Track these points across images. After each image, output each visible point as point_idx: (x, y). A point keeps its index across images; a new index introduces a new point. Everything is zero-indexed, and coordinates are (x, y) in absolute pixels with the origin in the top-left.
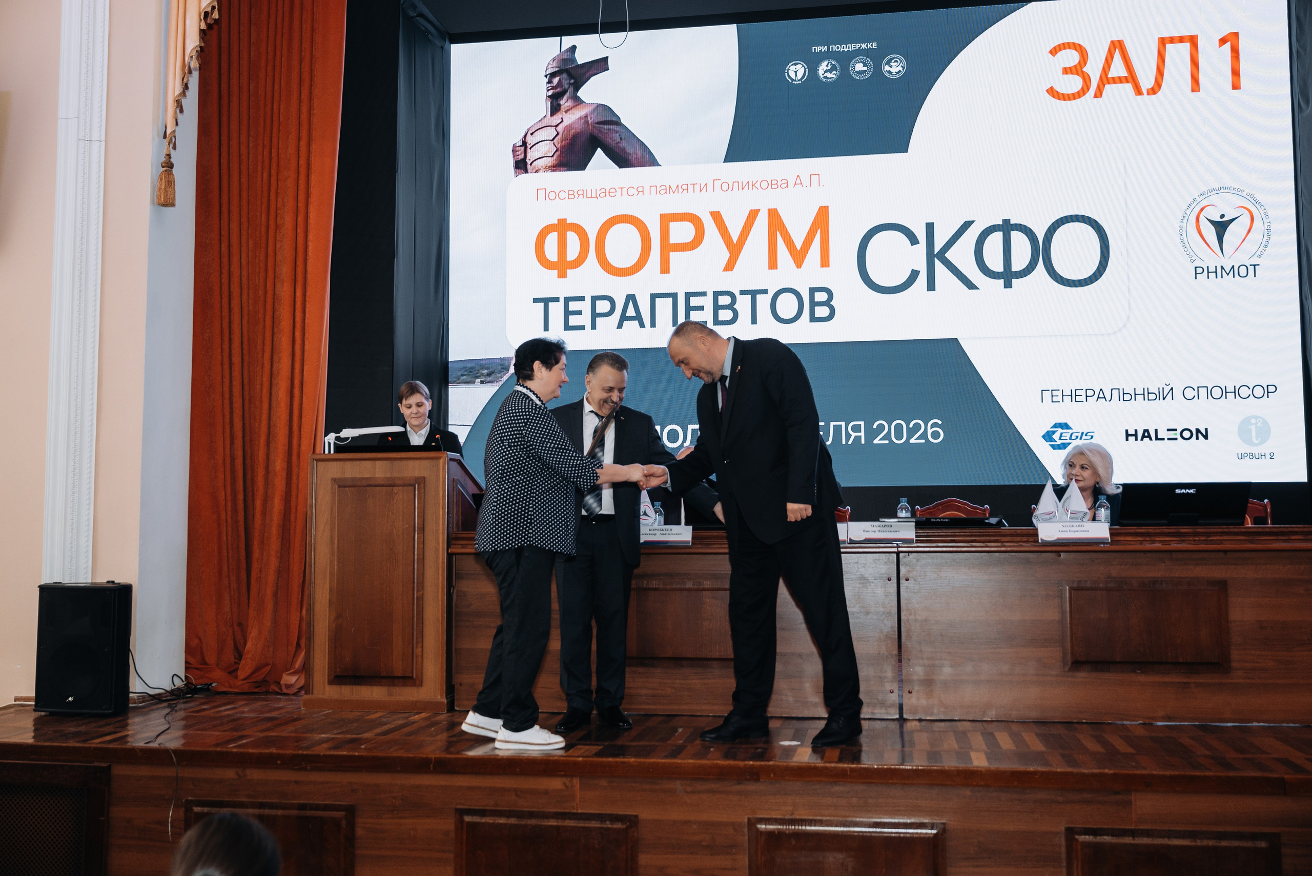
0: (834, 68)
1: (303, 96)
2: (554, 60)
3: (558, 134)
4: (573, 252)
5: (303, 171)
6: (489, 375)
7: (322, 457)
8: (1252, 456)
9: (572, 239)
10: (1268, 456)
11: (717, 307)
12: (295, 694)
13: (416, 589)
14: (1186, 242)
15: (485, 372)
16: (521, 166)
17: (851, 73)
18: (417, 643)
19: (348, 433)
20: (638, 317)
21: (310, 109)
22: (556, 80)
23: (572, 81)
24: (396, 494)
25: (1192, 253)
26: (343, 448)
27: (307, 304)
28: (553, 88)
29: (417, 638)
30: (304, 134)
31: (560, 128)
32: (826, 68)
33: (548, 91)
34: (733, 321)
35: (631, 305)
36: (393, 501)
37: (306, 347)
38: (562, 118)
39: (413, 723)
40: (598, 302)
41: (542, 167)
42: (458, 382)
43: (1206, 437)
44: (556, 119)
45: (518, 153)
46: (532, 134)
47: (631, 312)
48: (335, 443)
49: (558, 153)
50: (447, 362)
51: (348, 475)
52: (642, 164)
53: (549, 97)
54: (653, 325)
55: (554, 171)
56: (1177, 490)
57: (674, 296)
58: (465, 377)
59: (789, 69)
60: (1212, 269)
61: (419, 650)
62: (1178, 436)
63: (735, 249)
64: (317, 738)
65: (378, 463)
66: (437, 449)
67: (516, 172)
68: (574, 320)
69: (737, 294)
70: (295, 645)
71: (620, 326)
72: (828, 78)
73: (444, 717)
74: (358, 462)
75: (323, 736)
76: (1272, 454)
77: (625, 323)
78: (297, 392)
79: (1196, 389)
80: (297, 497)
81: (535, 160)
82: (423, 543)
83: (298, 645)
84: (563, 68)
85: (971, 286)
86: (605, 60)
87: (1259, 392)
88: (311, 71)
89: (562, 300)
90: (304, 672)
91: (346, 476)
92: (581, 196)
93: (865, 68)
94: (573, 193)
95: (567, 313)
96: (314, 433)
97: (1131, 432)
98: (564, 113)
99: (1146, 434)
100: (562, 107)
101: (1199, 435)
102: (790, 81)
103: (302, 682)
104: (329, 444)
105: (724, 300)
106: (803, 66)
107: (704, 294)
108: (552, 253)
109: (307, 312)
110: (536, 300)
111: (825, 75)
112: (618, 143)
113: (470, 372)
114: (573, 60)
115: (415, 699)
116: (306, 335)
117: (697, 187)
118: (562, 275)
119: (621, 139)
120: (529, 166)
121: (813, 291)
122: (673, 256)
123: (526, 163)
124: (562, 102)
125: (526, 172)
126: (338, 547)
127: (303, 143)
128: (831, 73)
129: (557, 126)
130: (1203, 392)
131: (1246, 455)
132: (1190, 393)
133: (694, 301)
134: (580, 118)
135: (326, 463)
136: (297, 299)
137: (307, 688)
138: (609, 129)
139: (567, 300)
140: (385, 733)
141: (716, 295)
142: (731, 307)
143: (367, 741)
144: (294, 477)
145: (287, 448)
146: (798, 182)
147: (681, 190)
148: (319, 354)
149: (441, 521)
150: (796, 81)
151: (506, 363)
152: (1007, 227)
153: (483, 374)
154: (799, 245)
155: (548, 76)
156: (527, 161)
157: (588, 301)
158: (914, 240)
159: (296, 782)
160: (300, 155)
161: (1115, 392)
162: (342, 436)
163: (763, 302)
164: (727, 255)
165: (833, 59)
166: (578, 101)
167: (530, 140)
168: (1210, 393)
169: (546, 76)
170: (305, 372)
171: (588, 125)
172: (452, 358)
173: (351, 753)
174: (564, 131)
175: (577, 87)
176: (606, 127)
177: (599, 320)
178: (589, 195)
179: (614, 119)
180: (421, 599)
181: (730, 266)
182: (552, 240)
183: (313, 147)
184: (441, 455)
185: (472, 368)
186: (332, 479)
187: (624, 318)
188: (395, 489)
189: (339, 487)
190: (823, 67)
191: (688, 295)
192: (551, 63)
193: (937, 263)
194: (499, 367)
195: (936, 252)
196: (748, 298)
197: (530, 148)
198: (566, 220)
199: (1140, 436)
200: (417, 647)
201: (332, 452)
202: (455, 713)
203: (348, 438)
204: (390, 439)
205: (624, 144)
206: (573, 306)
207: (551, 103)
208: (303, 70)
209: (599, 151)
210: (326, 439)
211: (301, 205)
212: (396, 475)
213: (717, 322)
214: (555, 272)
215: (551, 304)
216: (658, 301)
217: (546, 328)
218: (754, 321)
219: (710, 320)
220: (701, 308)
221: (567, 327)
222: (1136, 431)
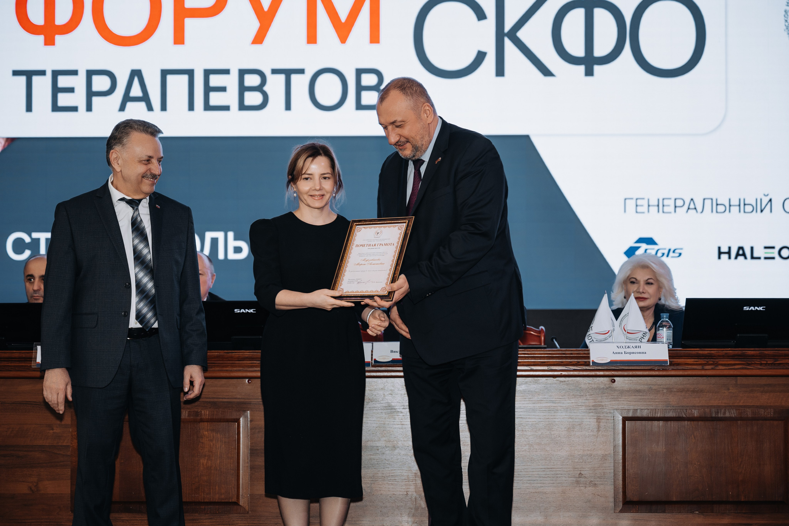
4: (63, 14)
11: (243, 89)
20: (145, 98)
34: (263, 106)
35: (136, 81)
40: (95, 78)
47: (136, 91)
54: (164, 107)
56: (745, 307)
57: (190, 73)
62: (776, 255)
63: (266, 17)
68: (64, 100)
69: (268, 73)
71: (122, 108)
77: (129, 103)
85: (546, 72)
89: (49, 73)
95: (56, 90)
97: (724, 249)
99: (741, 252)
105: (252, 80)
107: (226, 72)
108: (36, 14)
110: (16, 73)
118: (49, 42)
121: (359, 72)
122: (189, 23)
133: (215, 80)
139: (56, 74)
141: (242, 73)
142: (260, 89)
154: (343, 16)
157: (82, 76)
158: (481, 14)
161: (708, 203)
163: (300, 84)
164: (255, 24)
177: (95, 100)
181: (259, 39)
187: (127, 98)
191: (208, 73)
193: (508, 44)
195: (506, 31)
196: (282, 78)
199: (733, 253)
206: (63, 81)
213: (242, 107)
214: (41, 38)
215: (35, 79)
216: (170, 78)
217: (29, 108)
218: (288, 107)
219: (234, 104)
220: (223, 89)
221: (56, 108)
222: (730, 248)
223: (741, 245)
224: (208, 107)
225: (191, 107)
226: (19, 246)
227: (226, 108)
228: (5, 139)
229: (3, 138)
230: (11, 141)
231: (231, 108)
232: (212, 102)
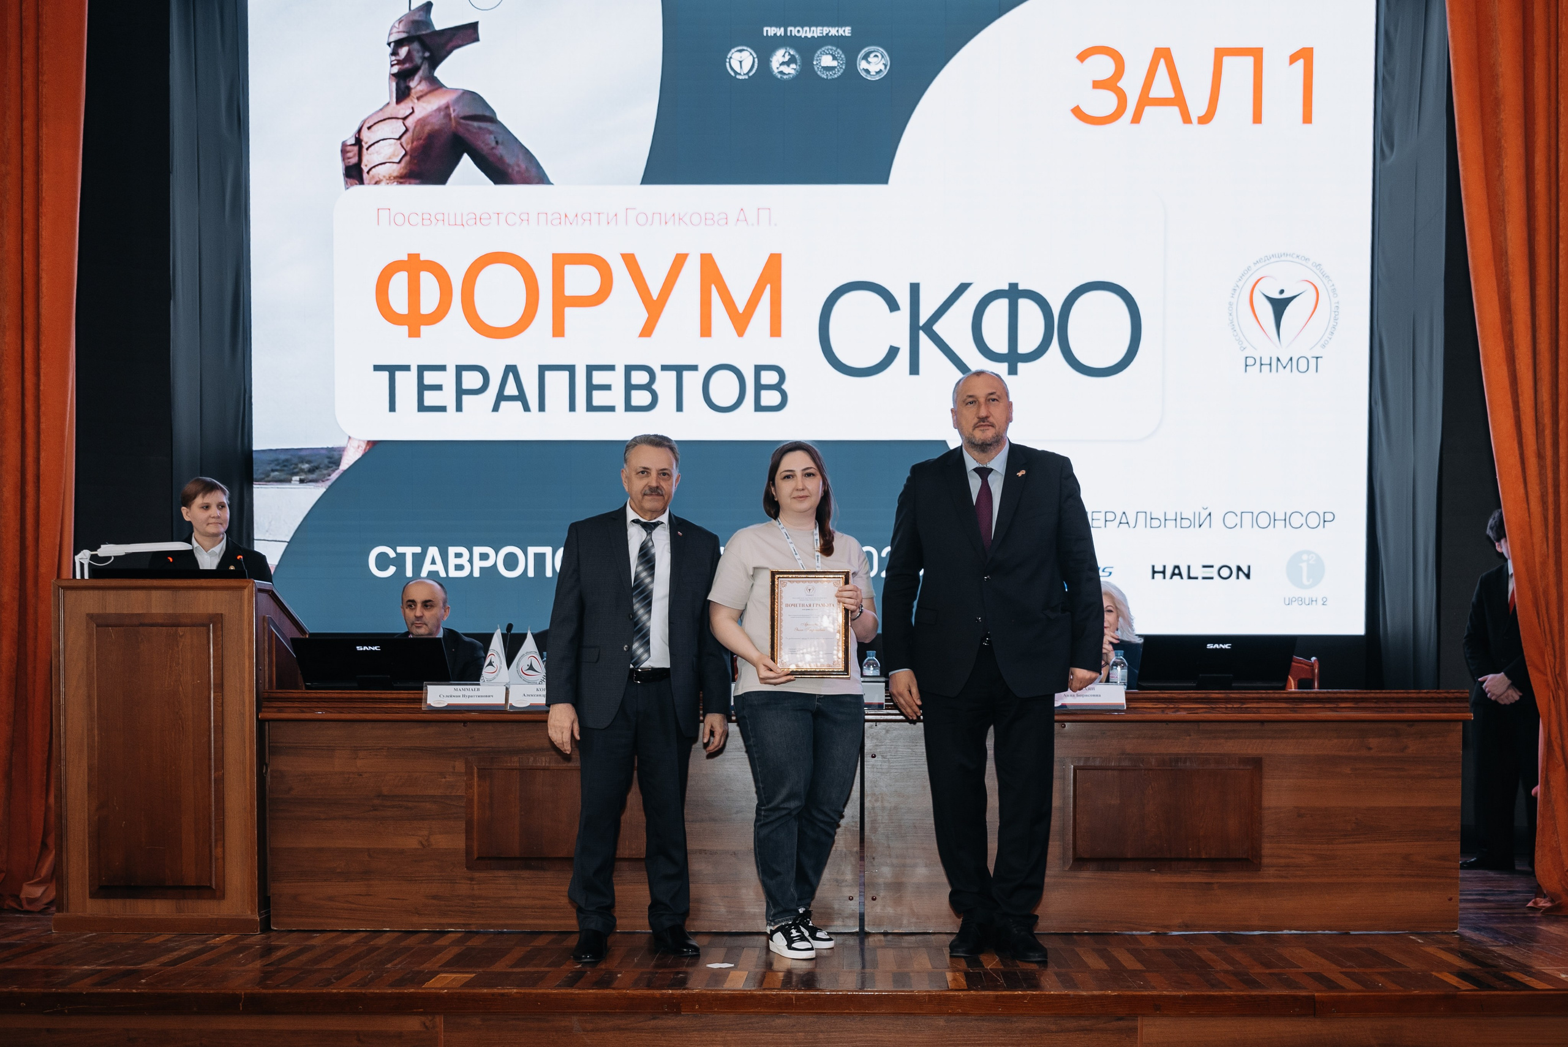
0: (792, 60)
1: (25, 54)
2: (400, 21)
3: (407, 130)
4: (429, 302)
5: (29, 165)
6: (311, 471)
7: (72, 583)
8: (1301, 601)
9: (428, 283)
10: (1320, 602)
11: (629, 387)
12: (40, 912)
13: (213, 767)
14: (1235, 323)
15: (306, 466)
16: (354, 173)
17: (816, 69)
18: (216, 841)
19: (108, 550)
20: (521, 397)
21: (38, 73)
22: (403, 51)
23: (427, 54)
24: (181, 637)
25: (1242, 338)
26: (101, 571)
27: (42, 362)
28: (399, 62)
29: (216, 835)
30: (29, 110)
31: (410, 122)
32: (782, 60)
33: (392, 66)
34: (651, 406)
35: (511, 376)
36: (178, 647)
37: (43, 426)
38: (413, 108)
39: (213, 948)
40: (465, 374)
41: (384, 177)
42: (267, 479)
43: (1248, 576)
44: (404, 109)
45: (350, 155)
46: (369, 128)
47: (511, 389)
48: (90, 564)
49: (407, 158)
50: (251, 451)
51: (111, 610)
52: (526, 180)
53: (394, 75)
54: (542, 408)
55: (401, 183)
56: (1208, 645)
57: (571, 369)
58: (276, 473)
59: (731, 58)
60: (1266, 361)
61: (220, 850)
62: (1215, 575)
63: (655, 307)
64: (76, 971)
65: (155, 594)
66: (239, 575)
67: (346, 183)
68: (430, 398)
69: (657, 369)
70: (39, 845)
71: (496, 408)
72: (785, 74)
73: (256, 938)
74: (126, 592)
75: (86, 967)
76: (1325, 600)
77: (503, 404)
78: (30, 489)
79: (1239, 515)
80: (36, 639)
81: (374, 167)
82: (221, 704)
83: (44, 845)
84: (413, 33)
86: (474, 26)
87: (1313, 520)
88: (38, 16)
89: (414, 370)
90: (54, 882)
91: (107, 612)
92: (440, 223)
93: (835, 63)
94: (428, 217)
95: (422, 388)
96: (58, 549)
97: (1159, 568)
98: (416, 101)
99: (1177, 572)
100: (413, 91)
101: (1240, 573)
102: (733, 74)
103: (52, 894)
104: (82, 565)
105: (639, 378)
106: (751, 54)
107: (611, 368)
108: (399, 302)
109: (42, 375)
110: (377, 368)
111: (781, 69)
112: (493, 148)
113: (285, 466)
114: (428, 23)
115: (216, 917)
116: (43, 409)
117: (603, 218)
118: (414, 333)
119: (497, 143)
120: (365, 175)
121: (759, 369)
122: (569, 312)
123: (361, 171)
124: (412, 84)
125: (361, 182)
126: (99, 710)
127: (28, 124)
128: (788, 66)
129: (405, 119)
130: (1247, 518)
131: (1294, 599)
132: (1231, 520)
133: (598, 378)
134: (439, 110)
135: (78, 592)
136: (26, 355)
137: (59, 903)
138: (480, 128)
139: (422, 369)
140: (174, 962)
141: (629, 369)
142: (648, 387)
143: (149, 973)
144: (31, 611)
145: (18, 569)
146: (742, 217)
147: (580, 221)
148: (62, 436)
149: (247, 675)
150: (740, 74)
151: (336, 454)
152: (1013, 294)
153: (302, 470)
154: (741, 307)
155: (392, 45)
156: (363, 166)
157: (451, 372)
158: (893, 306)
159: (48, 1030)
160: (25, 142)
161: (1141, 516)
162: (100, 555)
163: (693, 382)
164: (643, 315)
165: (792, 47)
166: (436, 85)
167: (367, 137)
168: (1255, 520)
169: (389, 44)
170: (41, 462)
171: (450, 119)
172: (257, 446)
173: (127, 990)
174: (415, 127)
175: (434, 62)
176: (476, 124)
177: (466, 399)
178: (452, 222)
179: (487, 114)
180: (220, 781)
181: (647, 331)
182: (399, 283)
183: (44, 130)
184: (245, 584)
185: (287, 460)
186: (88, 615)
187: (501, 397)
188: (181, 630)
189: (98, 626)
190: (778, 58)
191: (590, 369)
192: (397, 25)
193: (923, 337)
194: (326, 461)
195: (921, 324)
196: (673, 374)
197: (367, 149)
198: (418, 255)
199: (1168, 573)
200: (216, 846)
201: (86, 577)
202: (272, 934)
203: (109, 558)
204: (171, 560)
205: (501, 150)
206: (430, 378)
207: (397, 84)
208: (24, 14)
209: (466, 160)
210: (77, 558)
211: (28, 216)
212: (180, 610)
213: (629, 407)
214: (405, 329)
215: (399, 374)
216: (548, 374)
217: (392, 408)
218: (680, 408)
219: (620, 405)
220: (607, 387)
221: (422, 408)
222: (1164, 567)
223: (1177, 564)
224: (591, 407)
225: (572, 408)
226: (383, 562)
227: (611, 409)
228: (366, 442)
229: (364, 441)
230: (372, 444)
231: (617, 409)
232: (595, 403)
